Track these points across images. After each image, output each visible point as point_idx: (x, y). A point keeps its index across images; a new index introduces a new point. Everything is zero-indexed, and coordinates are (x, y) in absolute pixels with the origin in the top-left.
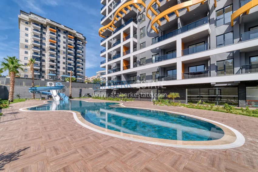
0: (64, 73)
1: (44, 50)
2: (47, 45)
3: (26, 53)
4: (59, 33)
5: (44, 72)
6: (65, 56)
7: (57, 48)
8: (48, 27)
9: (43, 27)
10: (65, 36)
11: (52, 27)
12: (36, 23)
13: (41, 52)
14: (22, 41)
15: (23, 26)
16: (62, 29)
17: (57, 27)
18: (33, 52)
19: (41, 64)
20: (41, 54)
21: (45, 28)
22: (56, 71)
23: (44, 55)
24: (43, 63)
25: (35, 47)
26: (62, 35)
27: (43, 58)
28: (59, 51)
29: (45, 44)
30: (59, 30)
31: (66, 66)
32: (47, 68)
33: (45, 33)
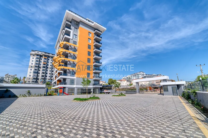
0: (49, 79)
1: (40, 67)
2: (42, 65)
3: (31, 70)
4: (48, 59)
5: (38, 79)
6: (51, 70)
7: (46, 66)
8: (43, 56)
9: (41, 56)
10: (52, 59)
11: (45, 56)
12: (38, 55)
13: (38, 69)
14: (30, 64)
15: (31, 57)
16: (51, 56)
17: (48, 56)
18: (34, 69)
19: (37, 75)
20: (38, 70)
21: (42, 56)
22: (45, 78)
23: (40, 70)
24: (39, 75)
25: (36, 66)
26: (50, 59)
27: (39, 72)
28: (48, 68)
29: (41, 65)
30: (49, 57)
31: (51, 75)
32: (40, 77)
33: (41, 59)
